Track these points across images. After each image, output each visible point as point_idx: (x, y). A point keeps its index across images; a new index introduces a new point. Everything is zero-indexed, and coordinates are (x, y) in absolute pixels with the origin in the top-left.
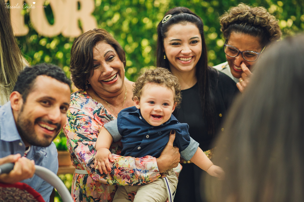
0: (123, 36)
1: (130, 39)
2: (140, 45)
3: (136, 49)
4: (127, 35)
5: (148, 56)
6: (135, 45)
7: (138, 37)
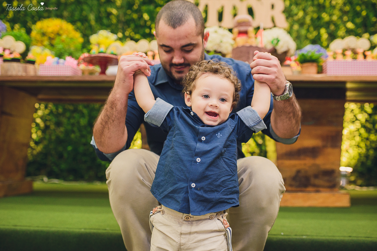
0: (305, 27)
1: (311, 29)
2: (319, 33)
3: (316, 36)
4: (309, 26)
5: (326, 41)
6: (315, 34)
7: (317, 28)
